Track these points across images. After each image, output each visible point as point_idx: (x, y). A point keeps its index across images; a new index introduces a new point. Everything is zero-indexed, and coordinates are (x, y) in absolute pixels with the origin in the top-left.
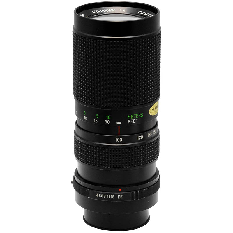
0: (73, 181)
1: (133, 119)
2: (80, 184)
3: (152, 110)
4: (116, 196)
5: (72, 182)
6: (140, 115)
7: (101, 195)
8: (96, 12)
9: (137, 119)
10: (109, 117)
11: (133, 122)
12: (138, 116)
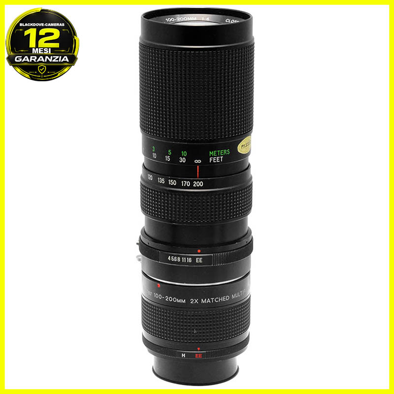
0: (138, 242)
1: (216, 157)
2: (147, 244)
3: (242, 146)
4: (194, 259)
5: (137, 244)
6: (226, 152)
7: (174, 258)
8: (171, 20)
9: (222, 157)
10: (184, 153)
11: (216, 160)
12: (223, 153)
